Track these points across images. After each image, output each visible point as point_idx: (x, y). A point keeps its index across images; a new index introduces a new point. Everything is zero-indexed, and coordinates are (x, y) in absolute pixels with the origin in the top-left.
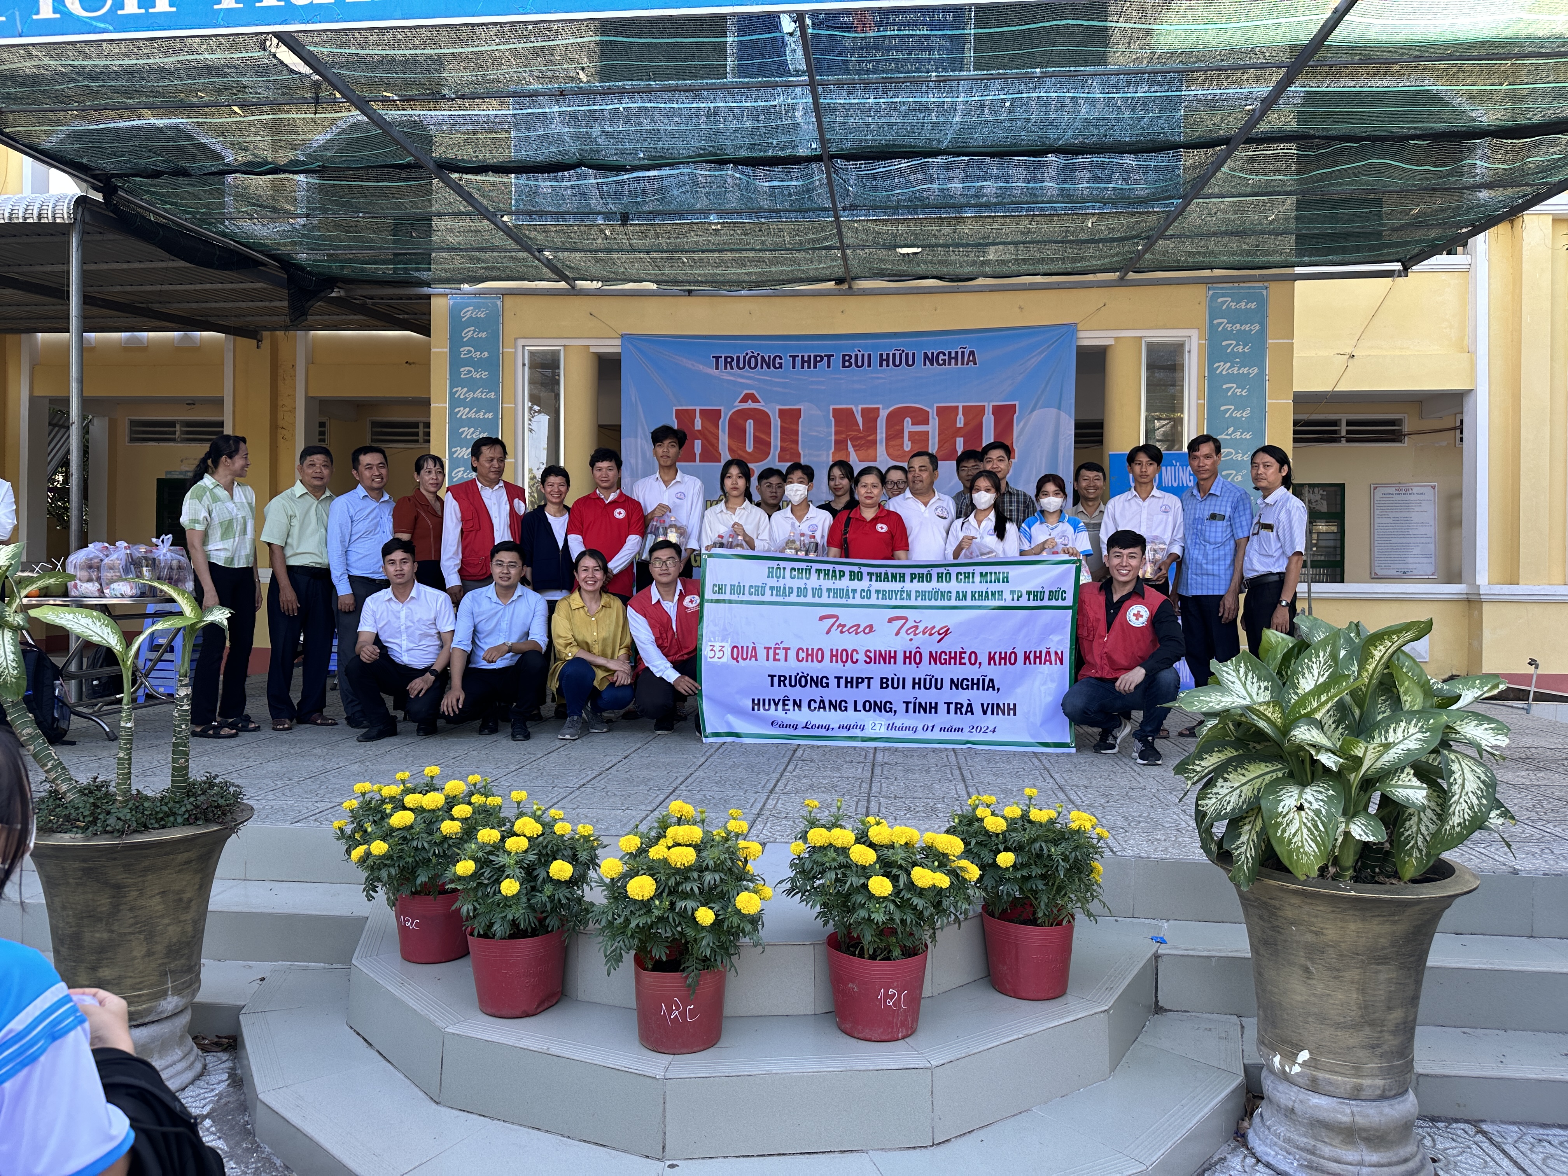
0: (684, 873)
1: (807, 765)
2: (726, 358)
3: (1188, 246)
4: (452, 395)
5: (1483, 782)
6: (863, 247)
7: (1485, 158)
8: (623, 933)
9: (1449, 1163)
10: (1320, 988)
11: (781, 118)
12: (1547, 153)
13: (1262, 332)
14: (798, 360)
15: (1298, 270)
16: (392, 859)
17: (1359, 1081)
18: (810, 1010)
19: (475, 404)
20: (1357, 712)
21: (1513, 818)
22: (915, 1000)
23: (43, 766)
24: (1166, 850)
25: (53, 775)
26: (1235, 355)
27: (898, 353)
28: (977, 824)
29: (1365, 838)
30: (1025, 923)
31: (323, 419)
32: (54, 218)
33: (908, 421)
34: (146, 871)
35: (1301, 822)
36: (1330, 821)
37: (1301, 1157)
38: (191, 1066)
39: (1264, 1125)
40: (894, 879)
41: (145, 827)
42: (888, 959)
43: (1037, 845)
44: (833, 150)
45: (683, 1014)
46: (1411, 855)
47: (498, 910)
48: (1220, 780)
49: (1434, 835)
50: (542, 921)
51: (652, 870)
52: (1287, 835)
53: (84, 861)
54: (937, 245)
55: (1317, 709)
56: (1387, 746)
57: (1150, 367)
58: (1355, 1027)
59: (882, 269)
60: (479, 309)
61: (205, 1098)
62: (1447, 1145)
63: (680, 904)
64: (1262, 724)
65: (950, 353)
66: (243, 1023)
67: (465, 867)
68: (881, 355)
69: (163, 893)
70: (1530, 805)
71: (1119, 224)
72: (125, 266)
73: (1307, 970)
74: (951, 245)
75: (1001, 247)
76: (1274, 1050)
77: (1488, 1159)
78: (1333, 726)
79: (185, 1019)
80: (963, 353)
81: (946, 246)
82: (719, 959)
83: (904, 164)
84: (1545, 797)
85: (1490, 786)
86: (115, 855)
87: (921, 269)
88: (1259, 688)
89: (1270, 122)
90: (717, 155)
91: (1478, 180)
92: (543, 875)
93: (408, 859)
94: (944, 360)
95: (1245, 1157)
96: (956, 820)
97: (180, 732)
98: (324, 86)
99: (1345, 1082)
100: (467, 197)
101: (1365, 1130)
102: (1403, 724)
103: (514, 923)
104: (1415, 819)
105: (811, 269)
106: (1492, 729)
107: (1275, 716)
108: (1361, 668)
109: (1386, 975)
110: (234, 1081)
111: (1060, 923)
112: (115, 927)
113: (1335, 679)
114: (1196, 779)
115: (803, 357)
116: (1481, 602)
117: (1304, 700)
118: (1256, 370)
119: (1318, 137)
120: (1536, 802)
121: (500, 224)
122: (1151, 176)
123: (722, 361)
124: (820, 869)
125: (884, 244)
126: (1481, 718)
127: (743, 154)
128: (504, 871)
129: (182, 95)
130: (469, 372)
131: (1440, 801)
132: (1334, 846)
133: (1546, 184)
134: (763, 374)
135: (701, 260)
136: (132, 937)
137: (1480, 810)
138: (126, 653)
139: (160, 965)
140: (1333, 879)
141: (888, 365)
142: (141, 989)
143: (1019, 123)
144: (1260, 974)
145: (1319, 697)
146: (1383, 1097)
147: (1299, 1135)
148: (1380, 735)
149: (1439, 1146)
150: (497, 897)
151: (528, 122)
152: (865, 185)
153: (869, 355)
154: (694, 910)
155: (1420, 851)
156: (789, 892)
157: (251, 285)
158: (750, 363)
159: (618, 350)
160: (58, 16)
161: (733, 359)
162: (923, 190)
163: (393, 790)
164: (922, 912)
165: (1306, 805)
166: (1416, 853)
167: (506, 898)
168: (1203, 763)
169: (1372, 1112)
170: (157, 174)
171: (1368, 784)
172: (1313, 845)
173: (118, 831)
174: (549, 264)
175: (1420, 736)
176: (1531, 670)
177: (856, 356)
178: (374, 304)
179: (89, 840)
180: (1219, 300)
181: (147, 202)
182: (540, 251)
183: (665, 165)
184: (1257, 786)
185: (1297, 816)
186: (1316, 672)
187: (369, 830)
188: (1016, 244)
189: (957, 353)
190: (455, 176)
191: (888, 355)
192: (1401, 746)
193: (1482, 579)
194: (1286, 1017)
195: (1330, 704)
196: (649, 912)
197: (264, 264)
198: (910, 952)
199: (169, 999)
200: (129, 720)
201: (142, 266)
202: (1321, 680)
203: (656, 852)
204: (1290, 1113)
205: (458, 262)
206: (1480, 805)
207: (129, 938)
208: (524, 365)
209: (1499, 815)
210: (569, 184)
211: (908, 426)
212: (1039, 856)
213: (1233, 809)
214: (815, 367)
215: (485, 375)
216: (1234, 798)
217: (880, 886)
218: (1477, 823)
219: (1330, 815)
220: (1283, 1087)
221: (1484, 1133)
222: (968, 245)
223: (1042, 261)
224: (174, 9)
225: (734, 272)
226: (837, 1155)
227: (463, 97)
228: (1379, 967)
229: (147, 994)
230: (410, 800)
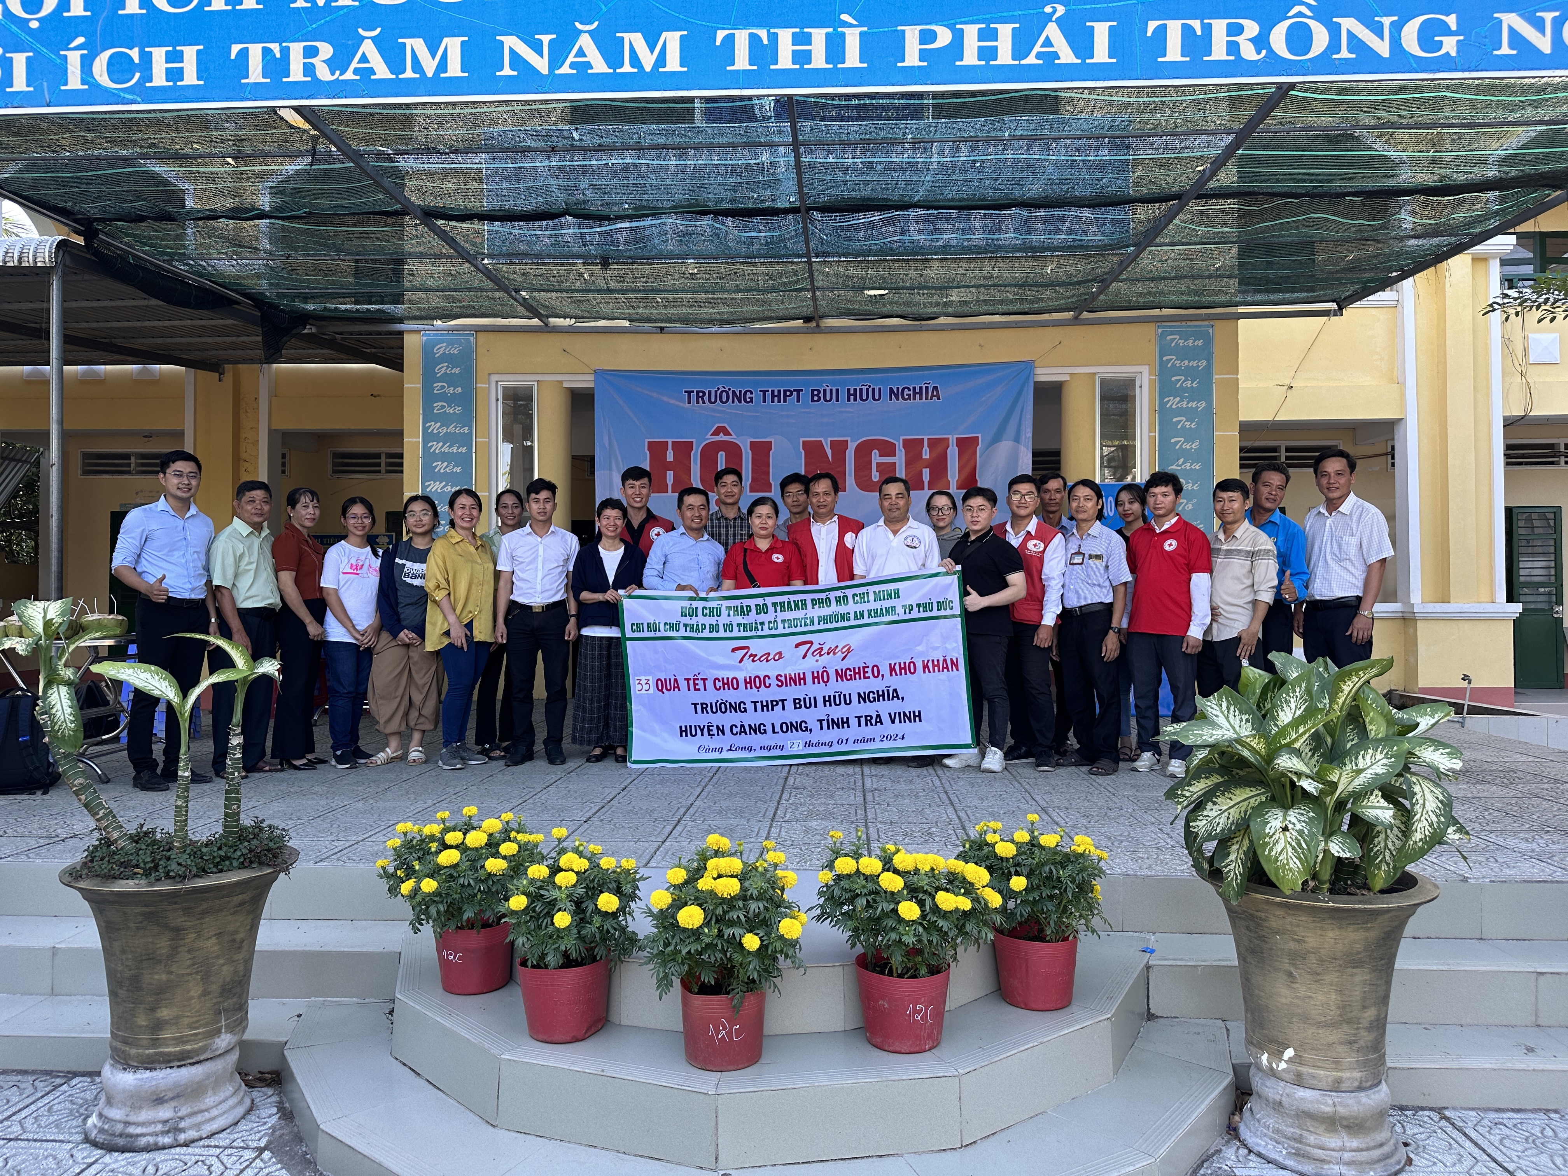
0: (730, 902)
1: (801, 793)
2: (698, 392)
3: (1139, 287)
4: (425, 429)
5: (1441, 802)
6: (832, 290)
7: (1413, 213)
8: (674, 960)
9: (1418, 1146)
10: (1303, 991)
11: (763, 175)
12: (1469, 209)
13: (1209, 368)
14: (769, 395)
15: (1241, 310)
16: (441, 896)
17: (1339, 1074)
18: (840, 1028)
19: (448, 438)
20: (1329, 740)
21: (1467, 833)
22: (939, 1014)
23: (94, 815)
24: (1149, 867)
25: (104, 823)
26: (1184, 389)
27: (864, 388)
28: (986, 849)
29: (1343, 855)
30: (1031, 939)
31: (284, 451)
32: (35, 261)
33: (875, 452)
34: (205, 913)
35: (1286, 841)
36: (1312, 840)
37: (1289, 1146)
38: (241, 1102)
39: (1254, 1118)
40: (921, 904)
41: (203, 872)
42: (914, 976)
43: (1047, 869)
44: (810, 202)
45: (729, 1034)
46: (1379, 869)
47: (550, 941)
48: (1210, 804)
49: (1399, 850)
50: (590, 950)
51: (701, 899)
52: (1273, 853)
53: (146, 906)
54: (903, 288)
55: (1297, 739)
56: (1359, 772)
57: (1103, 399)
58: (1334, 1025)
59: (848, 309)
60: (452, 344)
61: (259, 1132)
62: (1416, 1131)
63: (728, 932)
64: (1246, 753)
65: (914, 388)
66: (289, 1059)
67: (518, 902)
68: (849, 390)
69: (219, 935)
70: (1473, 816)
71: (1075, 268)
72: (95, 304)
73: (1291, 975)
74: (917, 288)
75: (963, 290)
76: (1262, 1049)
77: (1452, 1142)
78: (1310, 754)
79: (234, 1056)
80: (927, 388)
81: (912, 288)
82: (763, 981)
83: (876, 217)
84: (1486, 809)
85: (1447, 805)
86: (176, 900)
87: (888, 309)
88: (1241, 720)
89: (1218, 181)
90: (698, 206)
91: (1406, 233)
92: (591, 907)
93: (455, 896)
94: (909, 395)
95: (1238, 1148)
96: (967, 846)
97: (233, 779)
98: (321, 140)
99: (1326, 1075)
100: (450, 241)
101: (1345, 1118)
102: (1371, 751)
103: (566, 954)
104: (1382, 836)
105: (781, 309)
106: (1447, 753)
107: (1259, 745)
108: (1332, 701)
109: (1362, 976)
110: (284, 1114)
111: (1066, 939)
112: (174, 969)
113: (1310, 713)
114: (1185, 803)
115: (773, 391)
116: (1415, 620)
117: (1283, 731)
118: (1204, 404)
119: (1263, 194)
120: (1478, 814)
121: (480, 266)
122: (1108, 228)
123: (693, 396)
124: (848, 895)
125: (854, 287)
126: (1438, 744)
127: (724, 205)
128: (554, 905)
129: (178, 147)
130: (443, 407)
131: (1404, 819)
132: (1316, 863)
133: (1468, 234)
134: (734, 408)
135: (675, 300)
136: (190, 978)
137: (1439, 827)
138: (183, 705)
139: (215, 1004)
140: (1312, 892)
141: (855, 400)
142: (197, 1028)
143: (987, 182)
144: (1247, 980)
145: (1297, 728)
146: (1360, 1089)
147: (1287, 1126)
148: (1351, 761)
149: (1408, 1132)
150: (550, 929)
151: (519, 175)
152: (839, 236)
153: (837, 390)
154: (741, 937)
155: (1388, 864)
156: (818, 918)
157: (221, 322)
158: (720, 397)
159: (591, 385)
160: (86, 87)
161: (704, 394)
162: (894, 242)
163: (433, 829)
164: (946, 933)
165: (1290, 826)
166: (1384, 867)
167: (558, 930)
168: (1191, 789)
169: (1351, 1101)
170: (140, 219)
171: (1340, 805)
172: (1297, 862)
173: (180, 876)
174: (524, 303)
175: (1385, 761)
176: (1465, 684)
177: (825, 391)
178: (343, 339)
179: (152, 886)
180: (1168, 338)
181: (126, 244)
182: (517, 291)
183: (647, 216)
184: (1243, 809)
185: (1282, 836)
186: (1293, 705)
187: (417, 867)
188: (977, 287)
189: (921, 388)
190: (440, 222)
191: (855, 390)
192: (1369, 771)
193: (1416, 598)
194: (1272, 1018)
195: (1307, 735)
196: (698, 939)
197: (238, 303)
198: (934, 970)
199: (223, 1036)
200: (186, 770)
201: (113, 304)
202: (1298, 713)
203: (704, 884)
204: (1278, 1106)
205: (435, 301)
206: (1439, 822)
207: (186, 978)
208: (497, 400)
209: (1455, 831)
210: (553, 233)
211: (876, 458)
212: (1049, 877)
213: (1223, 830)
214: (785, 401)
215: (458, 410)
216: (1223, 820)
217: (909, 910)
218: (1436, 839)
219: (1312, 835)
220: (1271, 1082)
221: (1447, 1119)
222: (933, 288)
223: (1001, 302)
224: (202, 83)
225: (707, 311)
226: (875, 1159)
227: (456, 151)
228: (1354, 970)
229: (203, 1033)
230: (453, 838)
